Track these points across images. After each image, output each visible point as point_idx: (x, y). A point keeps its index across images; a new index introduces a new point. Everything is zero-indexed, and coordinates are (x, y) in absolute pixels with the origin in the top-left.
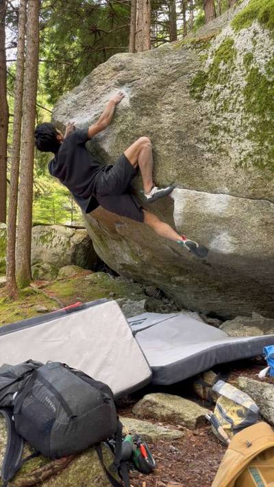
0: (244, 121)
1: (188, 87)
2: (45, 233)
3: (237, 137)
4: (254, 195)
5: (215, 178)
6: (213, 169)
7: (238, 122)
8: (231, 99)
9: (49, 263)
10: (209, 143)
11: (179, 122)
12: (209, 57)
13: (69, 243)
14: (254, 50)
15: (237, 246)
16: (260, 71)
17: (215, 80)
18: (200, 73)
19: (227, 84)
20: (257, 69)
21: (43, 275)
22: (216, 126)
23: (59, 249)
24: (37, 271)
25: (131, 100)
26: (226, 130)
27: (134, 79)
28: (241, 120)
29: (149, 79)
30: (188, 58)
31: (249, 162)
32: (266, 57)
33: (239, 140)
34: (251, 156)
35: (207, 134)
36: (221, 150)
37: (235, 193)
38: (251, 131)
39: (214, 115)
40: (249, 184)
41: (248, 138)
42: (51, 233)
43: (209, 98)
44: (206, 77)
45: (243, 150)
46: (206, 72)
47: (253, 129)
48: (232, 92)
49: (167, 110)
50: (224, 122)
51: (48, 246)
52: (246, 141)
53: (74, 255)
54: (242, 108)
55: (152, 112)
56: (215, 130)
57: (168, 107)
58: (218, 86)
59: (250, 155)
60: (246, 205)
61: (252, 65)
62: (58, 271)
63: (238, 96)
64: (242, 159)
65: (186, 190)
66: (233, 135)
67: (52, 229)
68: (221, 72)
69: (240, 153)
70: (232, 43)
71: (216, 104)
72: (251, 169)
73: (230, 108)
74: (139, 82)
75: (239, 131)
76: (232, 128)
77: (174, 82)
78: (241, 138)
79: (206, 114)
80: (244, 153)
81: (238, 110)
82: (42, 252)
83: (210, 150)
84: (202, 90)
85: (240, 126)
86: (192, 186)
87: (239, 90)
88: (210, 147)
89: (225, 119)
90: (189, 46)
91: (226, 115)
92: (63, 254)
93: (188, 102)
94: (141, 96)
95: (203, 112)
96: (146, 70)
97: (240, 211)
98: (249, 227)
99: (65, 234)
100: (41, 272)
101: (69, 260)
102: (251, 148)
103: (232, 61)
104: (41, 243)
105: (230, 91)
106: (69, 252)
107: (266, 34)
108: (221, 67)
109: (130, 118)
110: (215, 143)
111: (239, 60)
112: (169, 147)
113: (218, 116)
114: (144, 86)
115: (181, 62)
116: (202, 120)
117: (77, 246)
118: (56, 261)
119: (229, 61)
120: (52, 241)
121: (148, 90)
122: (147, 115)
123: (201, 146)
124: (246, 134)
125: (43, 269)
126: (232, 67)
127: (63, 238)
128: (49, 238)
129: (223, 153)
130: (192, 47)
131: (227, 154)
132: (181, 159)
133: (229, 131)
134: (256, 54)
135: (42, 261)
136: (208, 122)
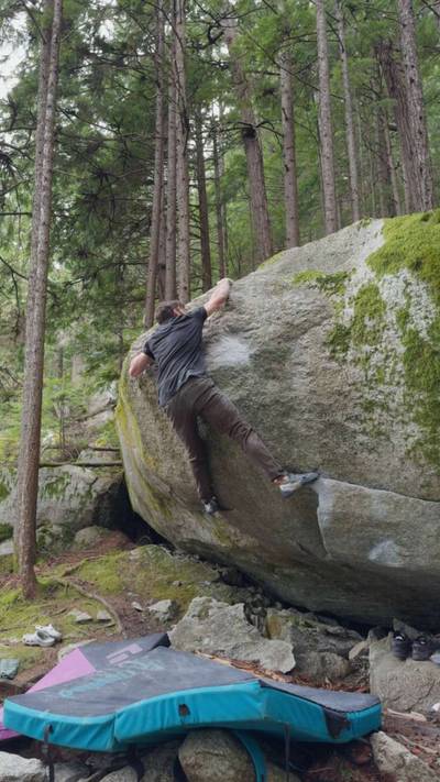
0: (408, 399)
1: (325, 344)
2: (54, 480)
3: (400, 417)
4: (429, 495)
5: (375, 468)
6: (371, 457)
7: (399, 397)
8: (386, 367)
9: (61, 525)
10: (362, 422)
11: (319, 390)
12: (347, 306)
13: (89, 493)
14: (409, 305)
15: (408, 559)
16: (421, 335)
17: (362, 338)
18: (339, 327)
19: (378, 346)
20: (418, 332)
21: (51, 544)
22: (370, 402)
23: (75, 504)
24: (43, 538)
25: (251, 357)
26: (384, 407)
27: (250, 326)
28: (404, 396)
29: (271, 329)
30: (318, 302)
31: (420, 452)
32: (426, 317)
33: (403, 422)
34: (421, 445)
35: (358, 410)
36: (379, 433)
37: (402, 490)
38: (417, 412)
39: (365, 385)
40: (422, 481)
41: (415, 420)
42: (62, 479)
43: (356, 362)
44: (348, 333)
45: (409, 436)
46: (348, 326)
47: (420, 409)
48: (387, 357)
49: (301, 373)
50: (380, 397)
51: (58, 498)
52: (413, 424)
53: (97, 510)
54: (403, 381)
55: (279, 374)
56: (369, 406)
57: (300, 369)
58: (367, 348)
59: (419, 443)
60: (420, 508)
61: (410, 326)
62: (74, 536)
63: (396, 364)
64: (409, 448)
65: (334, 481)
66: (393, 414)
67: (64, 473)
68: (368, 329)
69: (406, 439)
70: (376, 291)
71: (366, 371)
72: (422, 462)
73: (387, 379)
74: (259, 332)
75: (401, 410)
76: (392, 406)
77: (303, 333)
78: (407, 420)
79: (354, 384)
80: (411, 440)
81: (398, 383)
82: (49, 508)
83: (364, 432)
84: (345, 350)
85: (402, 405)
86: (342, 477)
87: (396, 356)
88: (365, 429)
89: (381, 392)
90: (314, 283)
91: (381, 387)
92: (81, 509)
93: (328, 365)
94: (264, 352)
95: (350, 381)
96: (264, 316)
97: (411, 515)
98: (425, 536)
99: (83, 479)
100: (48, 540)
101: (89, 519)
102: (421, 435)
103: (380, 316)
104: (47, 495)
105: (383, 356)
106: (90, 506)
107: (422, 286)
108: (367, 322)
109: (251, 381)
110: (370, 423)
111: (391, 317)
112: (309, 424)
113: (371, 388)
114: (267, 339)
115: (309, 308)
116: (350, 391)
117: (100, 497)
118: (70, 520)
119: (376, 315)
120: (64, 490)
121: (273, 346)
122: (274, 378)
123: (353, 426)
124: (412, 415)
125: (51, 535)
126: (382, 325)
127: (81, 486)
128: (60, 487)
129: (383, 437)
130: (319, 285)
131: (388, 439)
132: (325, 441)
133: (388, 410)
134: (412, 310)
135: (49, 522)
136: (358, 395)
